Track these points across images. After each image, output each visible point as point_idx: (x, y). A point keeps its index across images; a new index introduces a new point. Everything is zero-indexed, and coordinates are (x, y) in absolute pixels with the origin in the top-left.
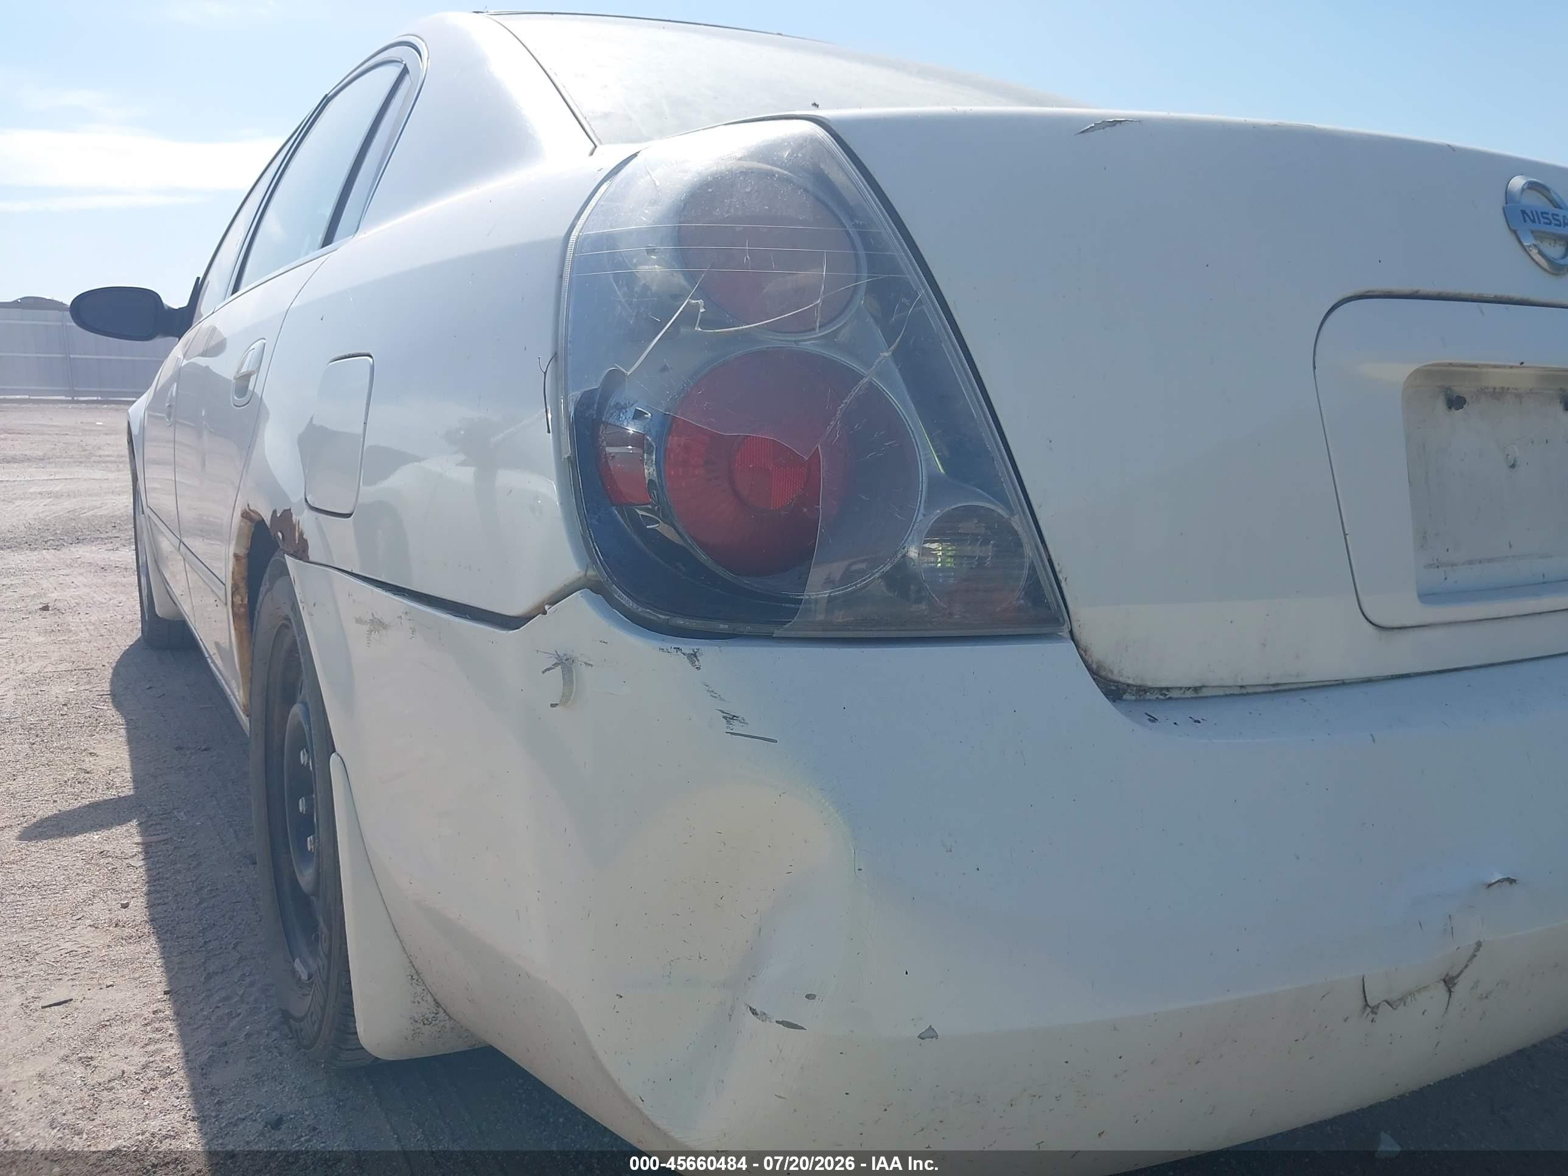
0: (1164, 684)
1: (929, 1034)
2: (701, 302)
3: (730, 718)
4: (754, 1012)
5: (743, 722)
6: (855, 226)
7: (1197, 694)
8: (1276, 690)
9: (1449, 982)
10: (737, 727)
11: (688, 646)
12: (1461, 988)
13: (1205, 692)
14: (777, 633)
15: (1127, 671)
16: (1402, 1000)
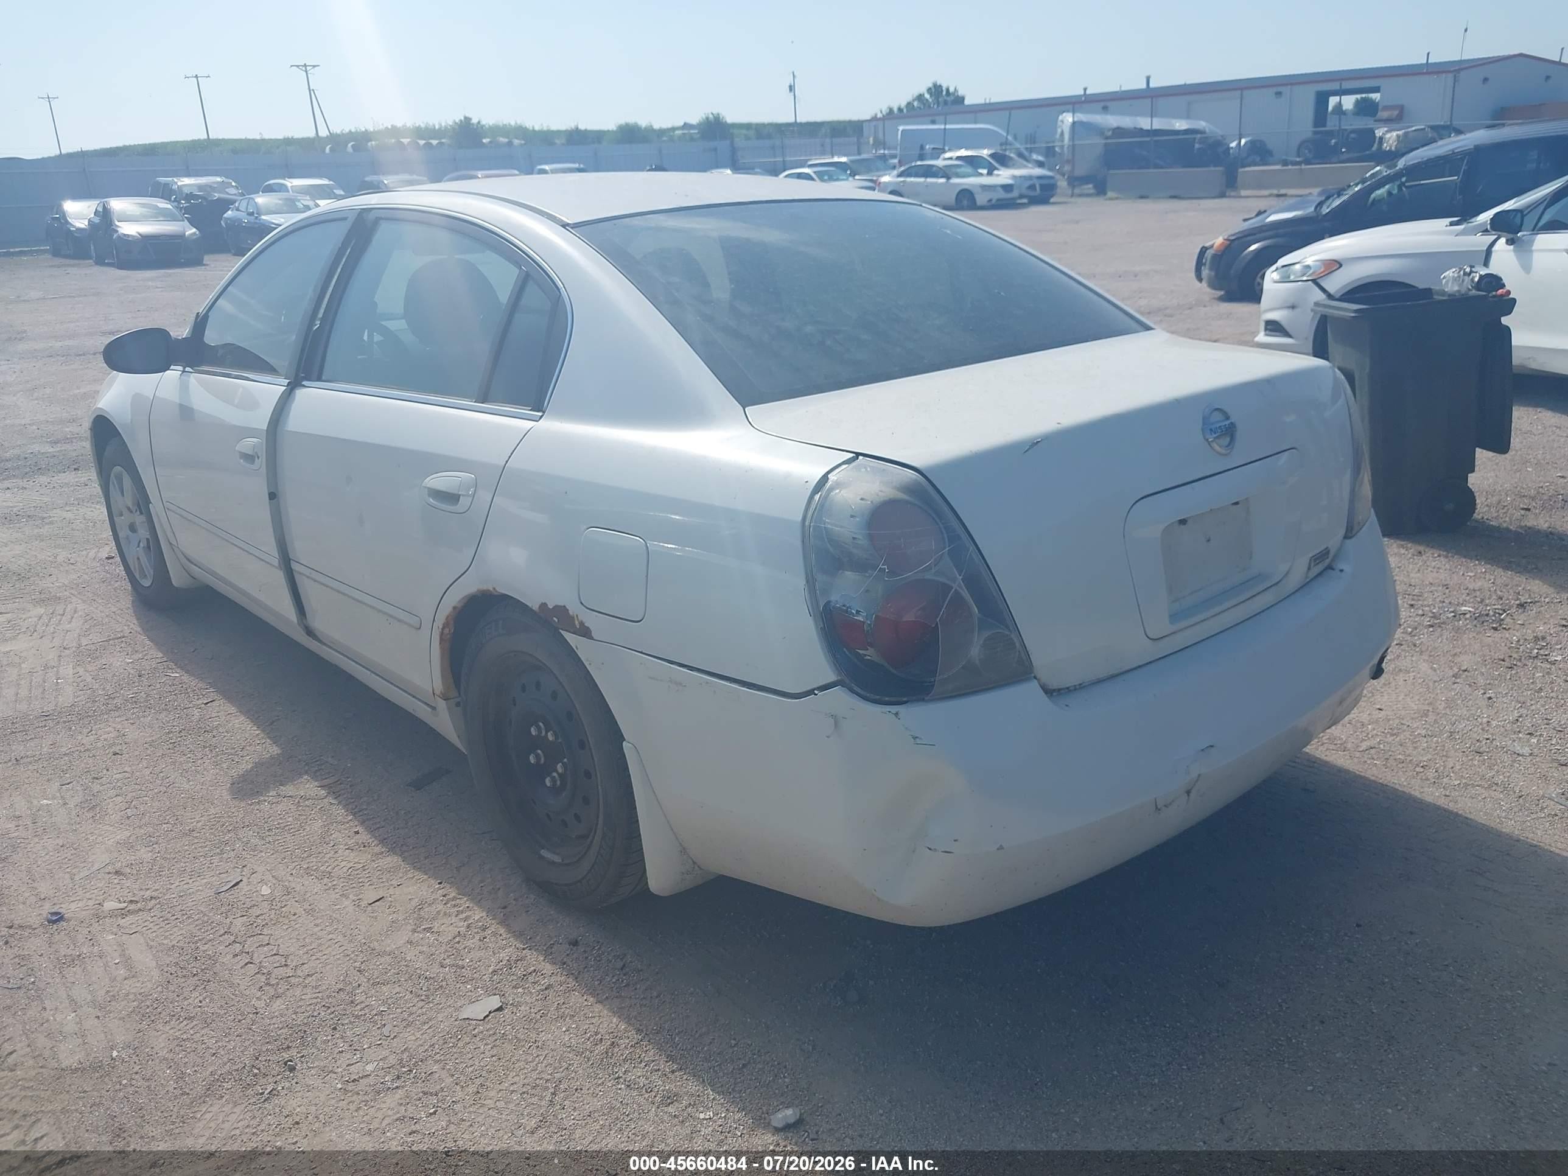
0: (1067, 686)
1: (1001, 848)
2: (886, 567)
3: (915, 738)
4: (930, 849)
5: (921, 739)
6: (943, 524)
7: (1080, 687)
8: (1113, 677)
9: (1188, 792)
10: (918, 741)
11: (894, 709)
12: (1192, 795)
13: (1084, 684)
14: (926, 698)
15: (1054, 684)
16: (1170, 804)
